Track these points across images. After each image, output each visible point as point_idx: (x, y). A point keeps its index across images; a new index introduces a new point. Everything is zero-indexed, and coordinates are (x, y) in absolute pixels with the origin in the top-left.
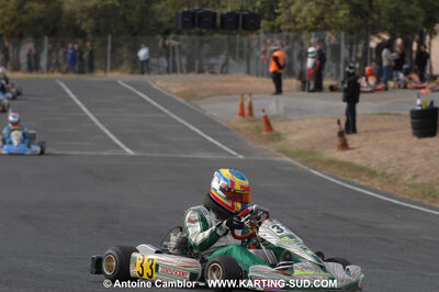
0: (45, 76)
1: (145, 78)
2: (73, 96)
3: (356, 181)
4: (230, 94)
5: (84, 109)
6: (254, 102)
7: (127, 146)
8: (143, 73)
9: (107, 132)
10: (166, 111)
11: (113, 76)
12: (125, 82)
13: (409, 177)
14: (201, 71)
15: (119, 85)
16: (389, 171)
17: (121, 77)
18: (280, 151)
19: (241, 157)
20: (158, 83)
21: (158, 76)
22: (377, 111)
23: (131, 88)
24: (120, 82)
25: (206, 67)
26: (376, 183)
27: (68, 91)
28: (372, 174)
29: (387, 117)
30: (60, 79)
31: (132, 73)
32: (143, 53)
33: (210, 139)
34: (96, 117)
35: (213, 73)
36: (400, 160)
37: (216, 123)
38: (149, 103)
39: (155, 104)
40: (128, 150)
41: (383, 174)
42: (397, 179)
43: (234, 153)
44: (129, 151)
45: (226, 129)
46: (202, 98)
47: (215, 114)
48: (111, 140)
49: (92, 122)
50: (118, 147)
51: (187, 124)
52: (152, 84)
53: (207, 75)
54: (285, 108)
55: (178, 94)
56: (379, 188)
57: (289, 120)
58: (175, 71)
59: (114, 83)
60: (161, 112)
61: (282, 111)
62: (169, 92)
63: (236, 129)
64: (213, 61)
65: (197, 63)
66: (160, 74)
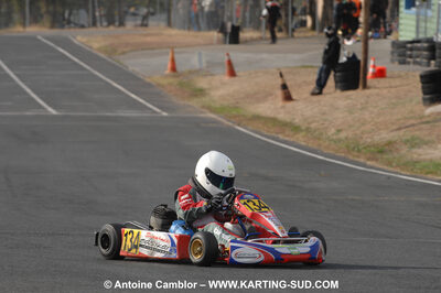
1: (66, 33)
3: (281, 137)
4: (153, 49)
6: (176, 56)
7: (50, 106)
8: (62, 27)
9: (29, 91)
10: (88, 68)
11: (32, 30)
12: (47, 38)
13: (333, 131)
15: (39, 40)
16: (313, 126)
17: (40, 32)
18: (203, 107)
19: (165, 114)
20: (79, 38)
21: (80, 30)
22: (299, 64)
23: (52, 44)
24: (39, 37)
26: (300, 138)
28: (296, 129)
29: (310, 69)
31: (52, 27)
33: (133, 96)
34: (17, 75)
36: (324, 114)
37: (139, 79)
38: (70, 60)
39: (76, 60)
40: (50, 109)
41: (308, 130)
42: (321, 134)
43: (158, 110)
44: (53, 112)
45: (149, 85)
46: (124, 53)
47: (137, 69)
48: (33, 99)
49: (13, 81)
50: (40, 107)
51: (109, 80)
52: (75, 41)
54: (208, 62)
55: (99, 49)
56: (303, 143)
57: (212, 75)
59: (33, 38)
60: (85, 69)
61: (204, 65)
62: (91, 47)
63: (159, 85)
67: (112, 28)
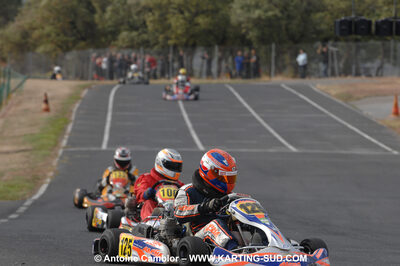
0: (215, 81)
1: (307, 82)
2: (241, 99)
4: (385, 95)
5: (251, 110)
7: (291, 144)
8: (303, 76)
9: (272, 131)
10: (326, 111)
11: (277, 80)
12: (291, 87)
14: (358, 74)
15: (283, 89)
17: (284, 81)
19: (395, 152)
20: (318, 86)
21: (318, 80)
23: (293, 91)
24: (283, 86)
25: (362, 71)
27: (236, 94)
30: (229, 84)
31: (295, 77)
32: (301, 58)
33: (367, 137)
34: (262, 117)
35: (369, 76)
37: (372, 122)
38: (308, 104)
39: (315, 105)
40: (291, 147)
43: (389, 149)
44: (292, 149)
45: (382, 127)
46: (358, 99)
47: (370, 113)
48: (275, 138)
49: (258, 122)
50: (282, 145)
51: (345, 123)
52: (315, 89)
53: (363, 77)
55: (338, 96)
58: (333, 74)
59: (278, 87)
60: (322, 113)
62: (329, 94)
63: (391, 127)
64: (368, 65)
65: (354, 67)
66: (320, 77)
67: (349, 78)
